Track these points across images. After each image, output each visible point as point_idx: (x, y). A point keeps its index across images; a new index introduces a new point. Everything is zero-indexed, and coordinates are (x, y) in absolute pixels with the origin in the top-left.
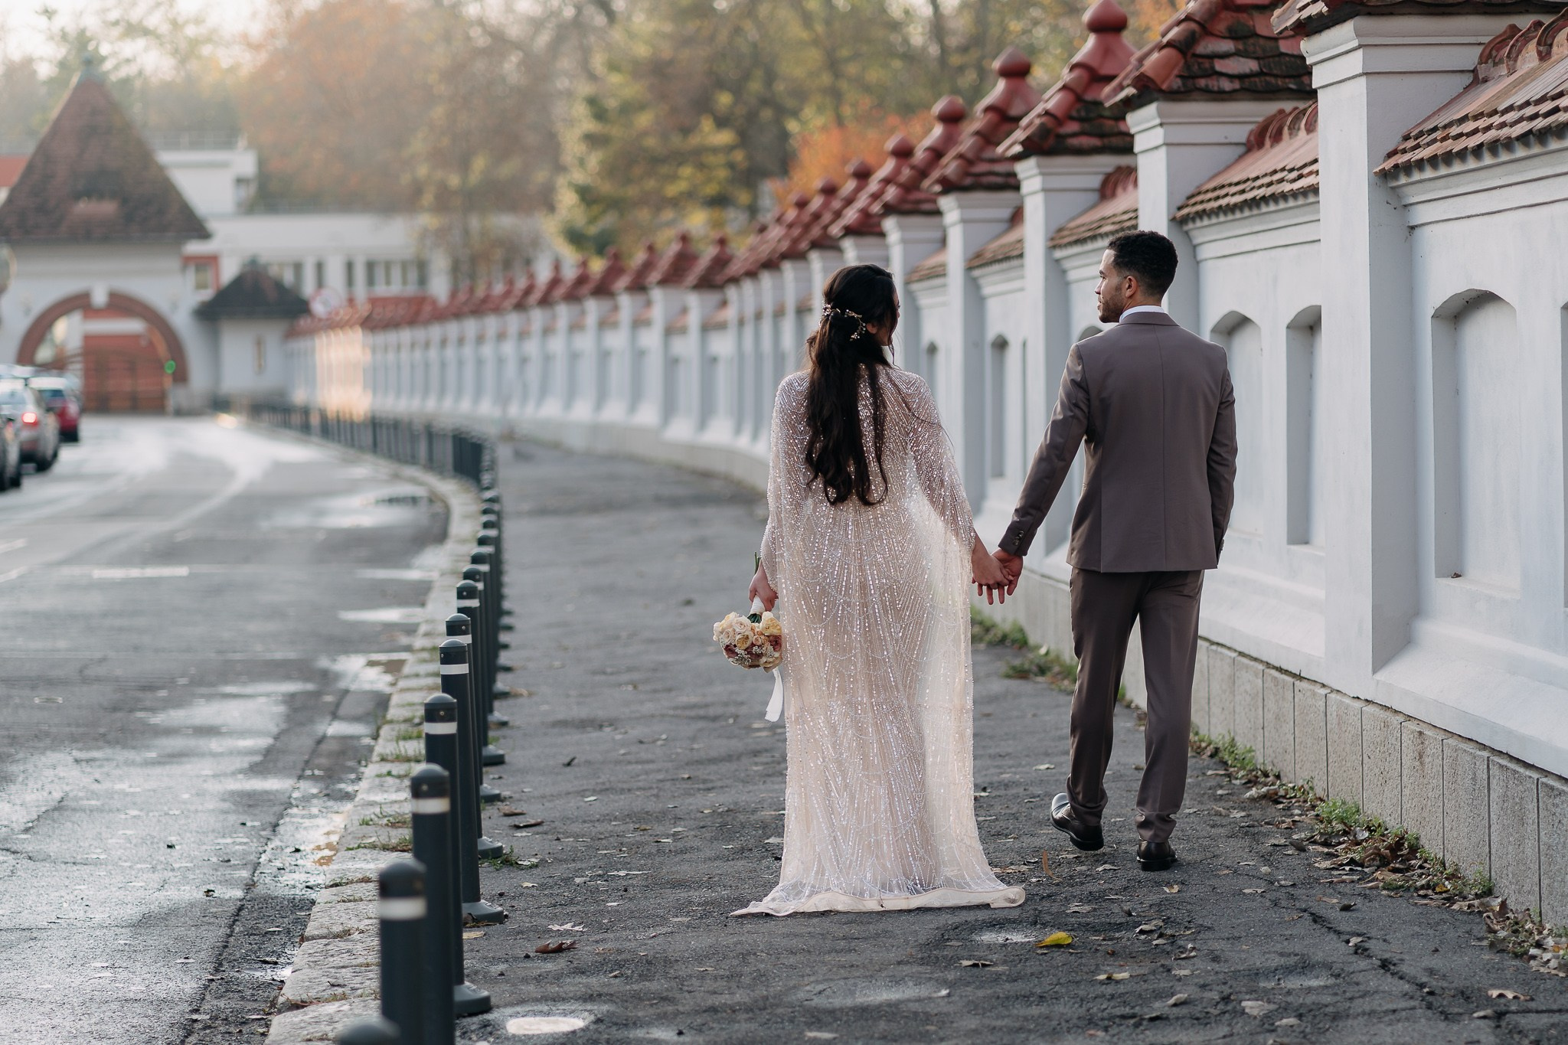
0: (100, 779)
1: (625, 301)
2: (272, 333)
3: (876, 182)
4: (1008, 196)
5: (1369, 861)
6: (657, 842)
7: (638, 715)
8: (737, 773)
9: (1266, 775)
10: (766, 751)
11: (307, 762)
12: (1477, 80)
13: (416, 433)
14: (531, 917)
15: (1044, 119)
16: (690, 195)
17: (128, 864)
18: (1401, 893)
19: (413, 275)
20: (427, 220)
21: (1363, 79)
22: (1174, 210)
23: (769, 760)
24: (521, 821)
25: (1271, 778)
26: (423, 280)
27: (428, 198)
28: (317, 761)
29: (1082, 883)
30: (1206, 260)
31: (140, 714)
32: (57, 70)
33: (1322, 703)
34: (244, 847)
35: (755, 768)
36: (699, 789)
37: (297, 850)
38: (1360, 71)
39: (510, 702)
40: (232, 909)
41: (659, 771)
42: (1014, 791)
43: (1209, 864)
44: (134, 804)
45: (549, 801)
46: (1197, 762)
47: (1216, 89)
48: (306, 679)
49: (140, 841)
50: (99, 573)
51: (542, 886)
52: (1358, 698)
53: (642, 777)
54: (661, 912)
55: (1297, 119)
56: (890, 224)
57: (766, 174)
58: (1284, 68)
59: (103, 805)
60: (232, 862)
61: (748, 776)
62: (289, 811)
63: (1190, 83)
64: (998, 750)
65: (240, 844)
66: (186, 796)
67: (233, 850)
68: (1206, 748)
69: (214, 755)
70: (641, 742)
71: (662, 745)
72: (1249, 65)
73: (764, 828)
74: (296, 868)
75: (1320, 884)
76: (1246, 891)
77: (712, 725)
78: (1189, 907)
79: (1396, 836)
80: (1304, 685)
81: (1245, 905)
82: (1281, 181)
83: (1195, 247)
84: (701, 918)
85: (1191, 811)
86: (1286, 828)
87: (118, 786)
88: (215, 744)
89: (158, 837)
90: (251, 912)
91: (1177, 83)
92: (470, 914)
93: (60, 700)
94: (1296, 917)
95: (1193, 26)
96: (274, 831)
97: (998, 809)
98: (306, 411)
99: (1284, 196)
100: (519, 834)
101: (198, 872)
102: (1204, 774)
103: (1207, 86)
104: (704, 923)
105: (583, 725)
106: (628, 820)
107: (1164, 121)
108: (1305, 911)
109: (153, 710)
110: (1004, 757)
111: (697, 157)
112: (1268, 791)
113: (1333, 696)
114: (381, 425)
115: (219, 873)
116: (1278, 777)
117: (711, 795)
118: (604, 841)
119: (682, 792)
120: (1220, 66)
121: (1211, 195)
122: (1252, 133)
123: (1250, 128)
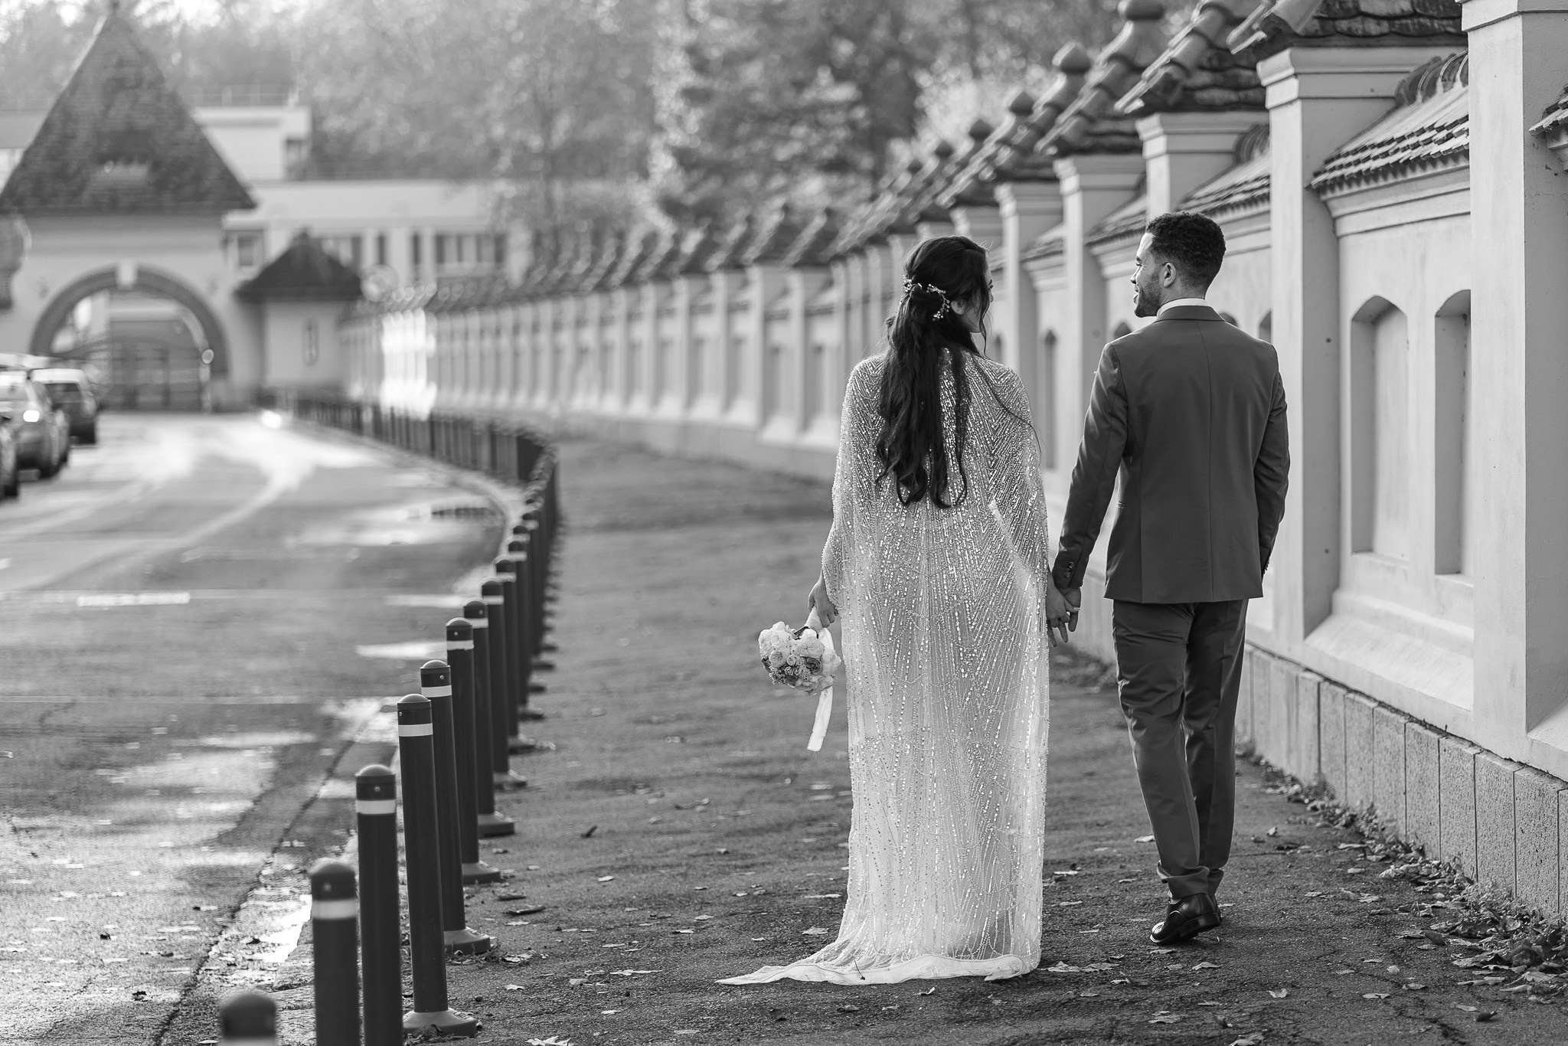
0: (38, 853)
1: (720, 282)
2: (325, 317)
3: (992, 143)
4: (1130, 159)
5: (1517, 958)
6: (676, 933)
7: (680, 773)
8: (784, 846)
9: (1407, 850)
10: (824, 818)
11: (287, 831)
13: (478, 434)
14: (510, 1028)
15: (1169, 69)
16: (804, 158)
17: (50, 959)
18: (1553, 999)
19: (489, 250)
20: (505, 188)
21: (1519, 20)
22: (1310, 175)
23: (825, 829)
24: (517, 907)
25: (1414, 853)
26: (500, 257)
27: (505, 162)
28: (299, 830)
29: (1174, 986)
30: (1347, 235)
31: (101, 772)
32: (84, 14)
33: (1470, 765)
34: (193, 937)
35: (806, 840)
36: (736, 867)
37: (256, 941)
38: (1515, 9)
39: (534, 757)
40: (163, 1016)
41: (693, 843)
42: (1108, 869)
43: (1328, 961)
44: (72, 883)
45: (557, 882)
46: (1329, 833)
47: (1360, 32)
48: (305, 729)
49: (70, 929)
50: (86, 600)
51: (530, 989)
52: (1511, 760)
53: (673, 851)
54: (665, 1022)
55: (1452, 69)
56: (1003, 192)
57: (890, 134)
58: (1441, 7)
59: (34, 885)
60: (175, 957)
61: (796, 850)
62: (256, 892)
63: (1330, 24)
64: (1096, 818)
65: (190, 933)
66: (136, 873)
67: (180, 940)
68: (1341, 815)
69: (179, 822)
70: (678, 808)
71: (702, 811)
73: (804, 916)
74: (250, 963)
75: (1457, 986)
76: (1368, 996)
77: (765, 786)
78: (1297, 1016)
79: (1552, 927)
80: (1450, 743)
81: (1363, 1014)
82: (1428, 141)
83: (1334, 220)
84: (712, 1030)
85: (1314, 894)
86: (1425, 916)
87: (59, 861)
88: (182, 809)
89: (92, 925)
90: (185, 1020)
91: (1314, 26)
92: (434, 1026)
93: (10, 755)
94: (1423, 1030)
96: (233, 917)
97: (1087, 891)
98: (357, 408)
99: (1431, 160)
100: (514, 923)
101: (131, 968)
102: (1335, 848)
103: (1350, 29)
104: (714, 1036)
105: (613, 786)
106: (645, 905)
107: (1299, 70)
108: (1435, 1021)
109: (117, 767)
110: (1102, 826)
111: (813, 114)
112: (1408, 869)
113: (1482, 756)
114: (439, 424)
115: (157, 970)
116: (1421, 852)
117: (749, 873)
118: (613, 932)
119: (716, 869)
121: (1351, 159)
122: (1402, 84)
123: (1400, 78)
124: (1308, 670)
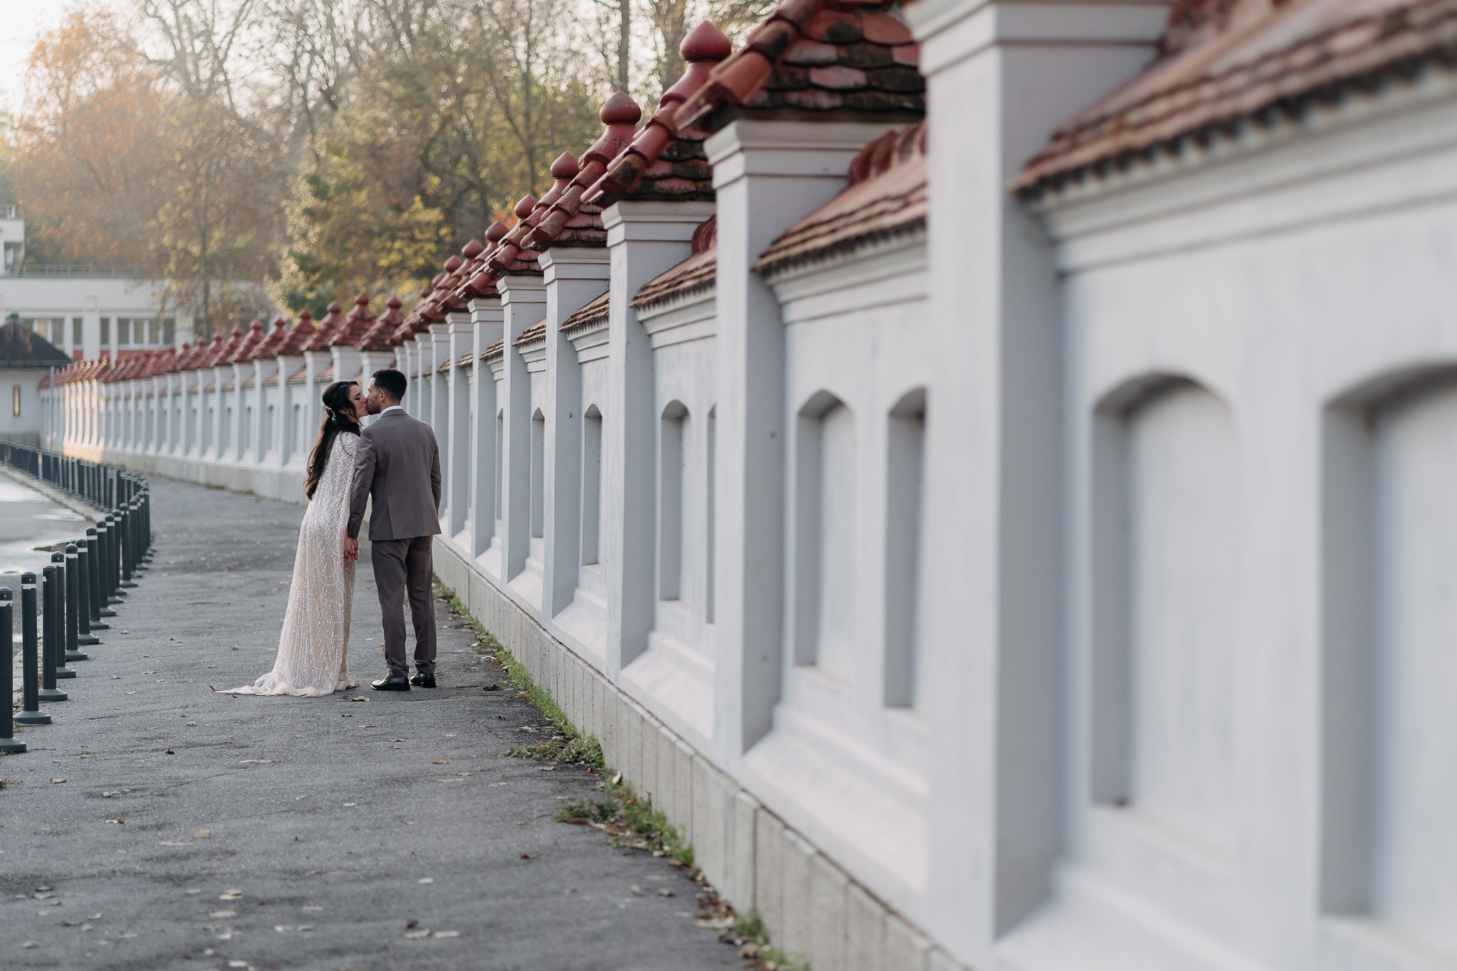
1: (310, 360)
2: (28, 382)
4: (598, 253)
7: (95, 870)
12: (1163, 50)
15: (631, 160)
19: (161, 332)
20: (170, 284)
21: (996, 50)
22: (755, 257)
26: (169, 337)
27: (171, 266)
30: (794, 323)
47: (811, 105)
55: (908, 141)
58: (898, 82)
63: (778, 97)
72: (854, 77)
77: (173, 893)
80: (896, 924)
82: (881, 214)
83: (781, 306)
91: (762, 97)
95: (784, 26)
99: (884, 234)
103: (800, 102)
107: (747, 144)
111: (410, 231)
120: (817, 77)
121: (797, 238)
122: (855, 162)
123: (852, 156)
124: (744, 790)
